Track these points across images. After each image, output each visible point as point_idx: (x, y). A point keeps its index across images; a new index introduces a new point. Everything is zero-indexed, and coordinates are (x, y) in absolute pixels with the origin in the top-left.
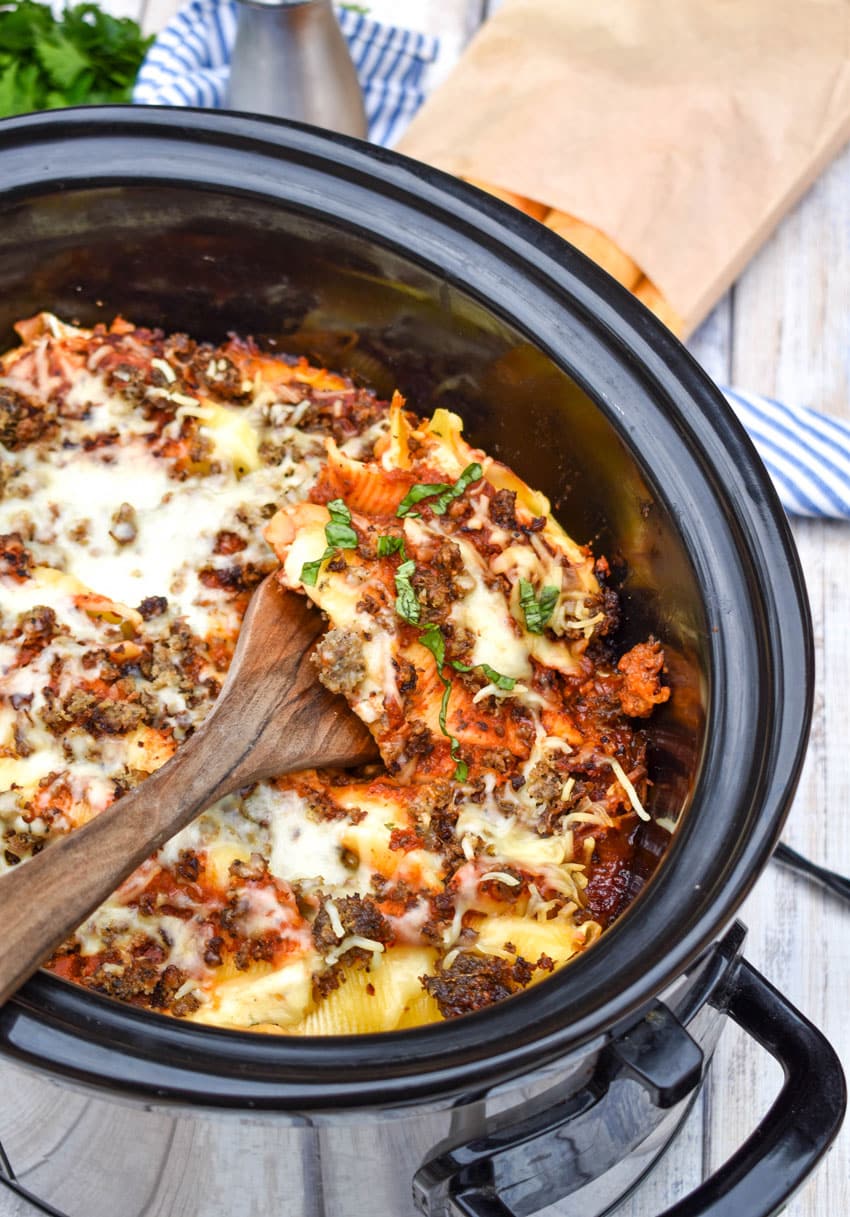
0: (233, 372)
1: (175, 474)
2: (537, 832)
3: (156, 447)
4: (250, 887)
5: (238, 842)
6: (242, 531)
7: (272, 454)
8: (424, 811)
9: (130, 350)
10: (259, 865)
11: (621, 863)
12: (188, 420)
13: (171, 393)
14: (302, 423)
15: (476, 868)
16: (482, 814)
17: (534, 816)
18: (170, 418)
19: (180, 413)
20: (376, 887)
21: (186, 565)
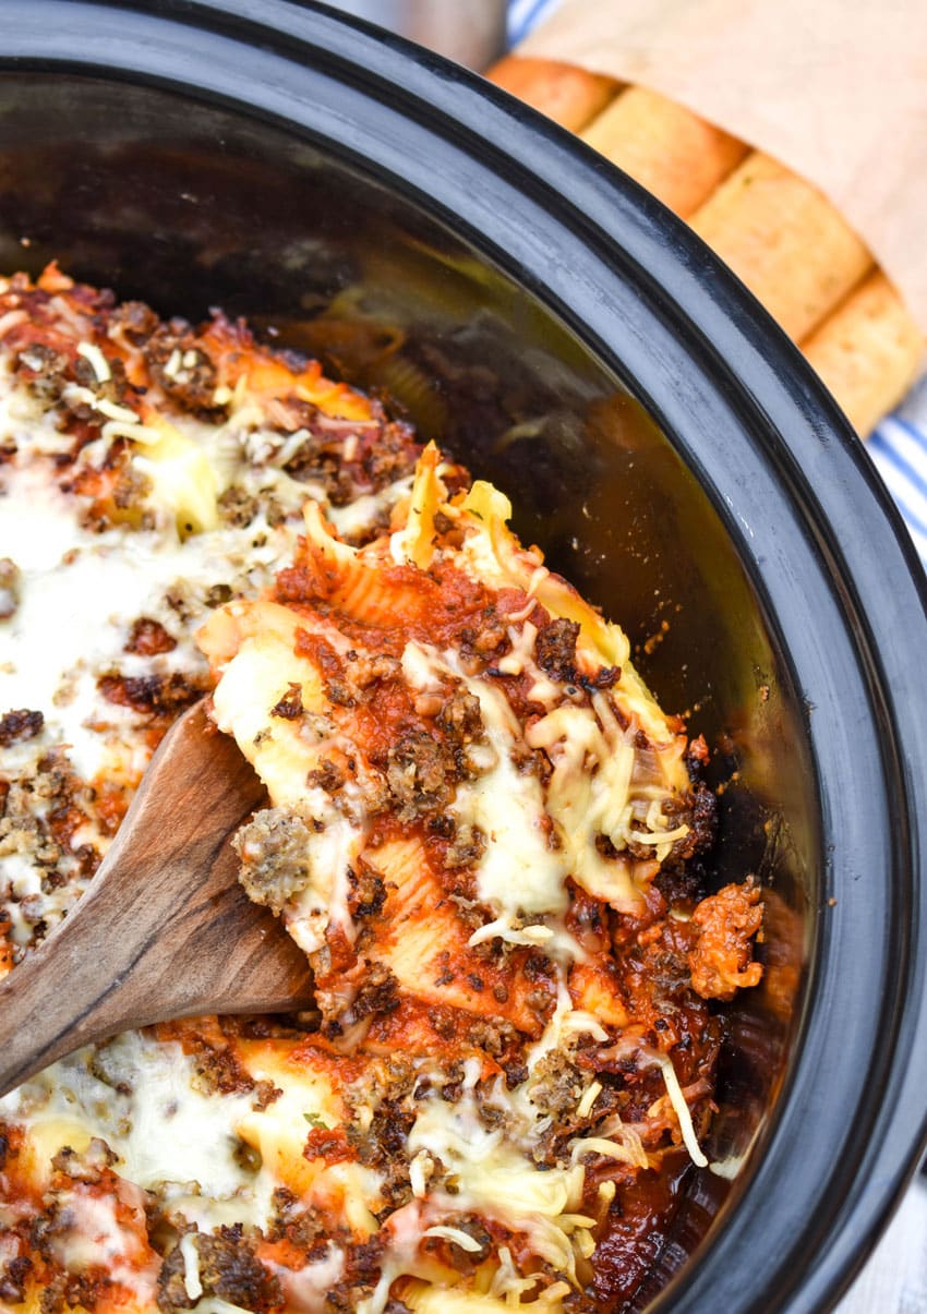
0: (206, 372)
1: (89, 521)
2: (531, 1159)
3: (67, 477)
4: (79, 1192)
5: (78, 1114)
6: (171, 623)
7: (237, 509)
8: (365, 1104)
9: (58, 318)
10: (99, 1159)
11: (654, 1221)
12: (119, 442)
13: (99, 399)
14: (294, 464)
15: (421, 1214)
16: (451, 1122)
17: (532, 1134)
18: (94, 435)
19: (109, 431)
20: (278, 1208)
21: (81, 665)
